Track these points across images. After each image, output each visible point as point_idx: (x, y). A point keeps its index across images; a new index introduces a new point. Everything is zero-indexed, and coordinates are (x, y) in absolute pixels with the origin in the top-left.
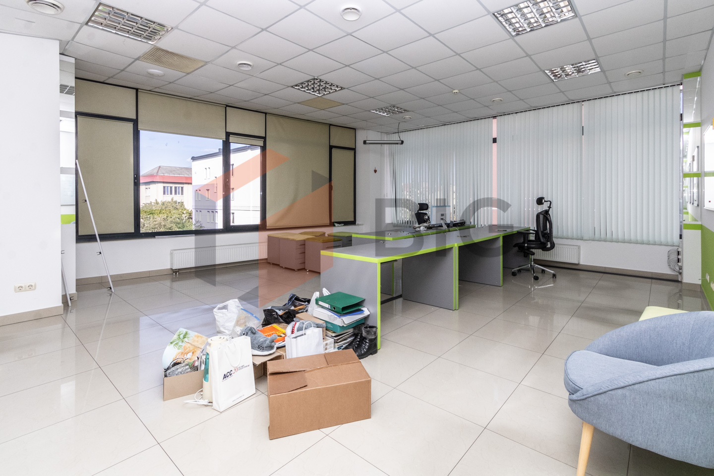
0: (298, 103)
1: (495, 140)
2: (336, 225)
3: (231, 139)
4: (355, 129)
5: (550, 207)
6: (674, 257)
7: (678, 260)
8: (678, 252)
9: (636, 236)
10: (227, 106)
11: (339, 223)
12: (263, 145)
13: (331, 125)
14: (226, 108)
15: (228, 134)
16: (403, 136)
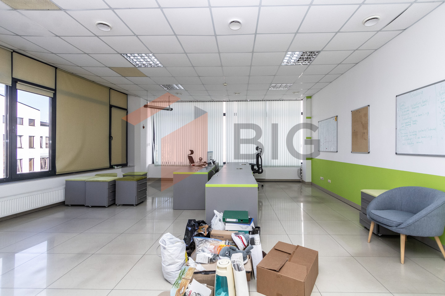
0: (109, 68)
1: (224, 114)
2: (116, 167)
3: (18, 86)
4: (127, 95)
5: (261, 152)
6: (300, 172)
7: (301, 173)
8: (301, 170)
9: (291, 164)
10: (14, 51)
11: (117, 165)
12: (53, 97)
13: (111, 88)
14: (12, 53)
15: (15, 81)
16: (172, 105)
